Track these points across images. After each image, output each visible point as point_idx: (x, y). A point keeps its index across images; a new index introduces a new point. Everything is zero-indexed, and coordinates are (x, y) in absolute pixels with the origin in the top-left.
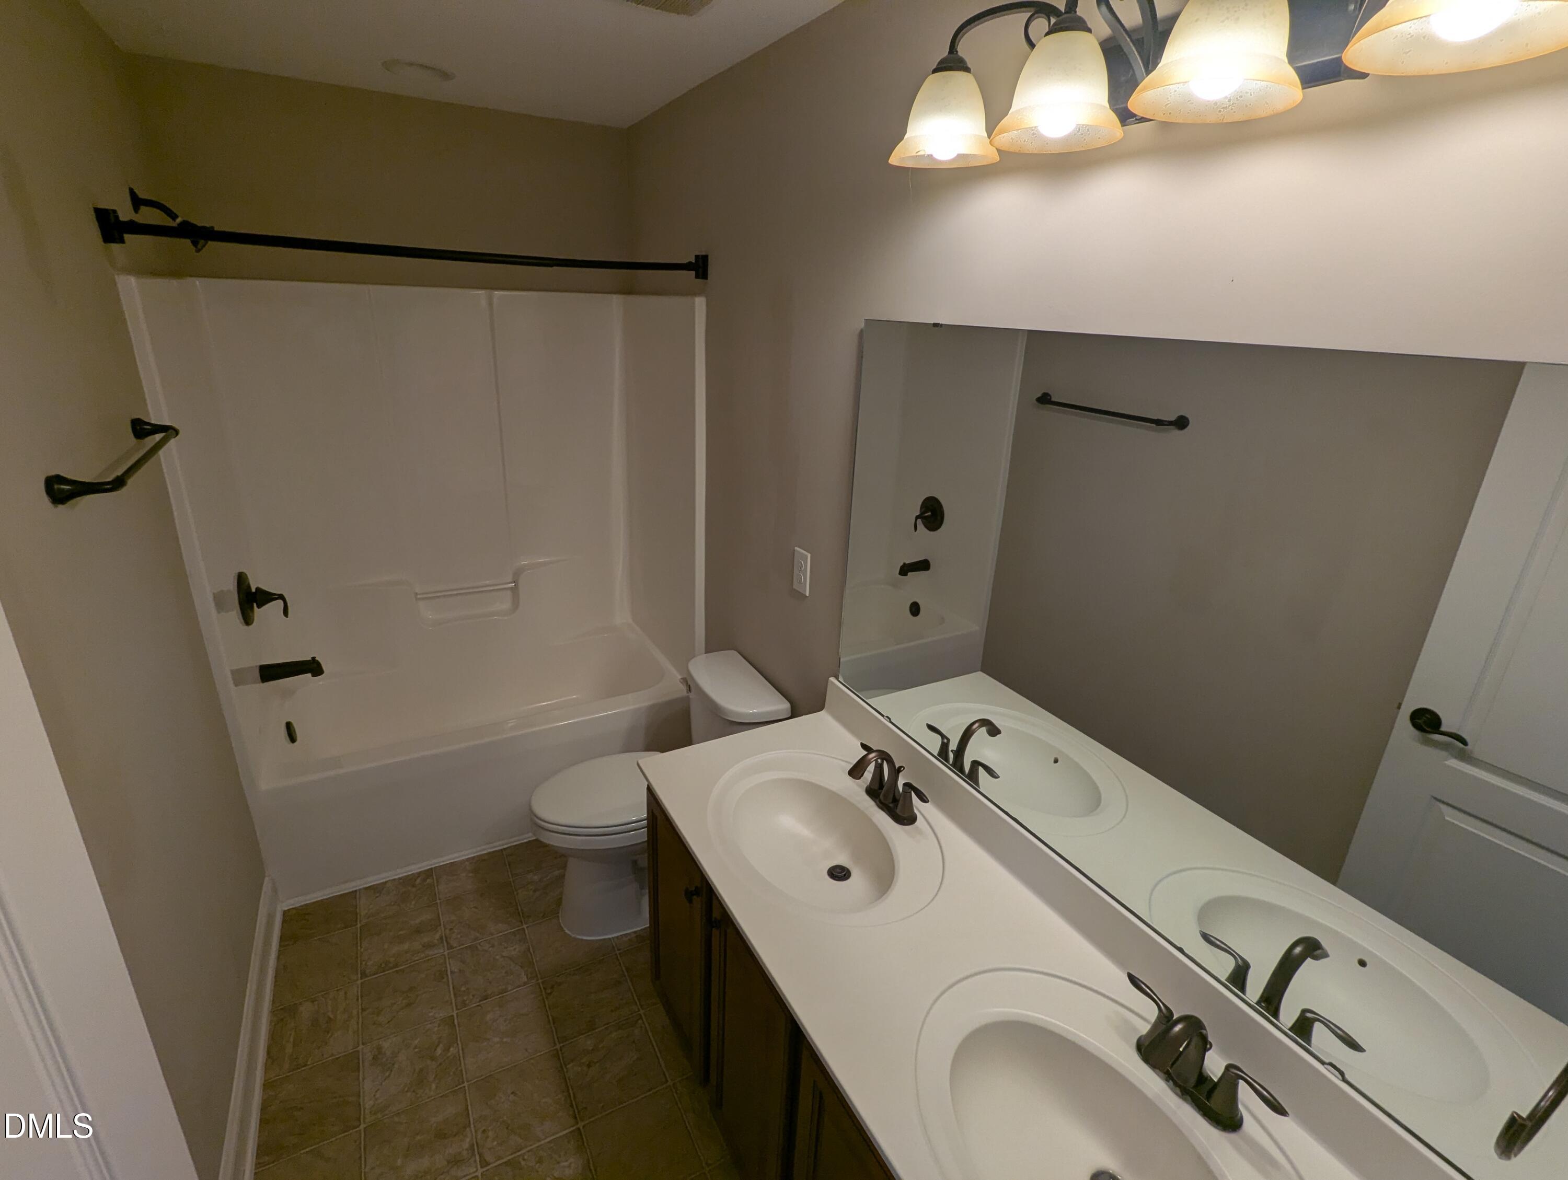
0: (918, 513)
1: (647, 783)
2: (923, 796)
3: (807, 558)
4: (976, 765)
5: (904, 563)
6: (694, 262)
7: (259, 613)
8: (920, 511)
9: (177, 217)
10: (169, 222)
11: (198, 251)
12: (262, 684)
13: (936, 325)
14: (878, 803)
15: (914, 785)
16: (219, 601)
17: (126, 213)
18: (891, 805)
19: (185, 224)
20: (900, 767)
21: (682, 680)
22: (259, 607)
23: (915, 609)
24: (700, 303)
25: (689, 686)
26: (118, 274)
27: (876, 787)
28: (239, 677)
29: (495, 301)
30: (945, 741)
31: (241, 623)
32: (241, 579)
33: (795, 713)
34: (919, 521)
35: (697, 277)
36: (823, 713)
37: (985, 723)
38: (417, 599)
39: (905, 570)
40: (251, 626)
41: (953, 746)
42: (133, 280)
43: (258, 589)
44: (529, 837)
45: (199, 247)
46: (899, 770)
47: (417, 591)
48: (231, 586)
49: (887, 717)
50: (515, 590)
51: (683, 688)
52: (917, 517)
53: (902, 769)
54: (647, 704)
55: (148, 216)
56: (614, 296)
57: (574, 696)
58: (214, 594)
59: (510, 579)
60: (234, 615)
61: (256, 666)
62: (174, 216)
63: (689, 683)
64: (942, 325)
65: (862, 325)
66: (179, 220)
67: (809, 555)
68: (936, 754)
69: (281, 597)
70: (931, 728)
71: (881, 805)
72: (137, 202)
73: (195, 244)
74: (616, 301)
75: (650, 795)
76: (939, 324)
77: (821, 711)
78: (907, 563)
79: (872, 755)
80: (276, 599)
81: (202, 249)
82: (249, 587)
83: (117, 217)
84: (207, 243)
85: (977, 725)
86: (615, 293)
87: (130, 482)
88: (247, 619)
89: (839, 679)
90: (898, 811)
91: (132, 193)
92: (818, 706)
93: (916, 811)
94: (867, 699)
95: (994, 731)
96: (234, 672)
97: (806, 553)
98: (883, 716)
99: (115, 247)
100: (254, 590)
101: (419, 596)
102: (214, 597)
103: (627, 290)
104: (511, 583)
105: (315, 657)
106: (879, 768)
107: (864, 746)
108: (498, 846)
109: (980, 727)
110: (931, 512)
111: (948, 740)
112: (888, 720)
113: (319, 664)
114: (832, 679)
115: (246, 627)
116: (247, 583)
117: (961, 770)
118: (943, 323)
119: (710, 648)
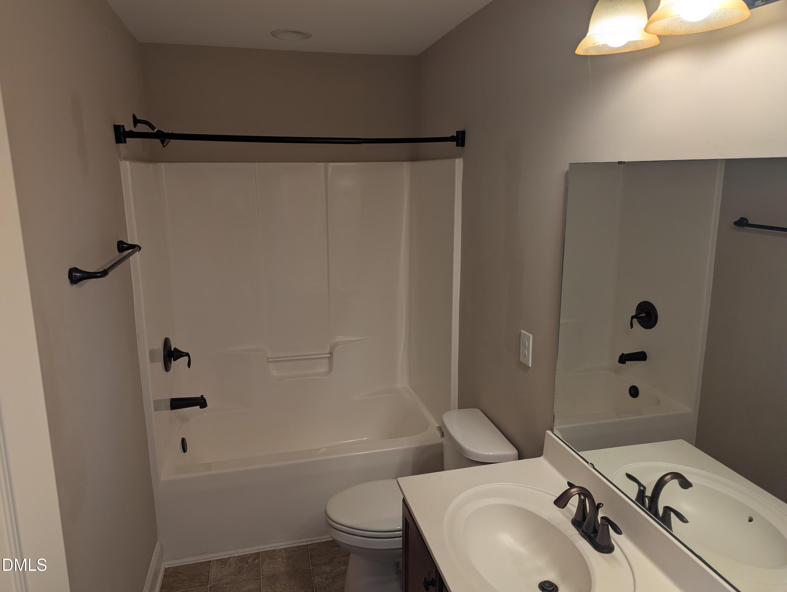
0: (634, 314)
1: (403, 497)
2: (617, 528)
3: (530, 338)
4: (668, 510)
5: (623, 354)
6: (455, 135)
7: (175, 364)
8: (636, 313)
9: (155, 128)
10: (150, 131)
11: (164, 147)
12: (170, 411)
13: (620, 163)
14: (581, 532)
15: (610, 519)
16: (152, 353)
17: (129, 127)
18: (592, 535)
19: (159, 131)
20: (599, 504)
21: (437, 428)
22: (174, 360)
23: (634, 392)
24: (459, 163)
25: (443, 432)
26: (121, 161)
27: (580, 519)
28: (158, 405)
29: (330, 170)
30: (642, 488)
31: (164, 370)
32: (167, 342)
33: (521, 456)
34: (635, 320)
35: (457, 145)
36: (541, 458)
37: (676, 476)
38: (268, 362)
39: (624, 359)
40: (168, 372)
41: (649, 493)
42: (128, 163)
43: (175, 349)
44: (326, 538)
45: (165, 145)
46: (599, 506)
47: (269, 356)
48: (160, 346)
49: (591, 464)
50: (330, 359)
51: (438, 434)
52: (633, 317)
53: (601, 505)
54: (414, 446)
55: (142, 128)
56: (405, 163)
57: (365, 439)
58: (150, 350)
59: (328, 351)
60: (160, 364)
61: (169, 399)
62: (153, 128)
63: (443, 431)
64: (624, 162)
65: (567, 168)
66: (156, 130)
67: (531, 336)
68: (634, 499)
69: (187, 355)
70: (629, 476)
71: (583, 534)
72: (136, 121)
73: (163, 142)
74: (406, 166)
75: (404, 505)
76: (622, 162)
77: (541, 456)
78: (625, 353)
79: (574, 490)
80: (184, 356)
81: (166, 145)
82: (170, 347)
83: (124, 129)
84: (170, 140)
85: (669, 477)
86: (406, 161)
87: (111, 273)
88: (167, 368)
89: (554, 432)
90: (597, 540)
91: (134, 117)
92: (538, 453)
93: (613, 542)
94: (578, 452)
95: (685, 484)
96: (155, 402)
97: (529, 334)
98: (588, 463)
99: (121, 145)
100: (173, 350)
101: (270, 360)
102: (150, 352)
103: (414, 158)
104: (328, 354)
105: (203, 396)
106: (582, 504)
107: (569, 484)
108: (304, 542)
109: (672, 478)
110: (645, 314)
111: (645, 488)
112: (592, 466)
113: (205, 400)
114: (549, 432)
115: (166, 372)
116: (169, 344)
117: (656, 513)
118: (625, 161)
119: (461, 406)
